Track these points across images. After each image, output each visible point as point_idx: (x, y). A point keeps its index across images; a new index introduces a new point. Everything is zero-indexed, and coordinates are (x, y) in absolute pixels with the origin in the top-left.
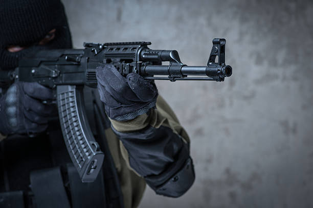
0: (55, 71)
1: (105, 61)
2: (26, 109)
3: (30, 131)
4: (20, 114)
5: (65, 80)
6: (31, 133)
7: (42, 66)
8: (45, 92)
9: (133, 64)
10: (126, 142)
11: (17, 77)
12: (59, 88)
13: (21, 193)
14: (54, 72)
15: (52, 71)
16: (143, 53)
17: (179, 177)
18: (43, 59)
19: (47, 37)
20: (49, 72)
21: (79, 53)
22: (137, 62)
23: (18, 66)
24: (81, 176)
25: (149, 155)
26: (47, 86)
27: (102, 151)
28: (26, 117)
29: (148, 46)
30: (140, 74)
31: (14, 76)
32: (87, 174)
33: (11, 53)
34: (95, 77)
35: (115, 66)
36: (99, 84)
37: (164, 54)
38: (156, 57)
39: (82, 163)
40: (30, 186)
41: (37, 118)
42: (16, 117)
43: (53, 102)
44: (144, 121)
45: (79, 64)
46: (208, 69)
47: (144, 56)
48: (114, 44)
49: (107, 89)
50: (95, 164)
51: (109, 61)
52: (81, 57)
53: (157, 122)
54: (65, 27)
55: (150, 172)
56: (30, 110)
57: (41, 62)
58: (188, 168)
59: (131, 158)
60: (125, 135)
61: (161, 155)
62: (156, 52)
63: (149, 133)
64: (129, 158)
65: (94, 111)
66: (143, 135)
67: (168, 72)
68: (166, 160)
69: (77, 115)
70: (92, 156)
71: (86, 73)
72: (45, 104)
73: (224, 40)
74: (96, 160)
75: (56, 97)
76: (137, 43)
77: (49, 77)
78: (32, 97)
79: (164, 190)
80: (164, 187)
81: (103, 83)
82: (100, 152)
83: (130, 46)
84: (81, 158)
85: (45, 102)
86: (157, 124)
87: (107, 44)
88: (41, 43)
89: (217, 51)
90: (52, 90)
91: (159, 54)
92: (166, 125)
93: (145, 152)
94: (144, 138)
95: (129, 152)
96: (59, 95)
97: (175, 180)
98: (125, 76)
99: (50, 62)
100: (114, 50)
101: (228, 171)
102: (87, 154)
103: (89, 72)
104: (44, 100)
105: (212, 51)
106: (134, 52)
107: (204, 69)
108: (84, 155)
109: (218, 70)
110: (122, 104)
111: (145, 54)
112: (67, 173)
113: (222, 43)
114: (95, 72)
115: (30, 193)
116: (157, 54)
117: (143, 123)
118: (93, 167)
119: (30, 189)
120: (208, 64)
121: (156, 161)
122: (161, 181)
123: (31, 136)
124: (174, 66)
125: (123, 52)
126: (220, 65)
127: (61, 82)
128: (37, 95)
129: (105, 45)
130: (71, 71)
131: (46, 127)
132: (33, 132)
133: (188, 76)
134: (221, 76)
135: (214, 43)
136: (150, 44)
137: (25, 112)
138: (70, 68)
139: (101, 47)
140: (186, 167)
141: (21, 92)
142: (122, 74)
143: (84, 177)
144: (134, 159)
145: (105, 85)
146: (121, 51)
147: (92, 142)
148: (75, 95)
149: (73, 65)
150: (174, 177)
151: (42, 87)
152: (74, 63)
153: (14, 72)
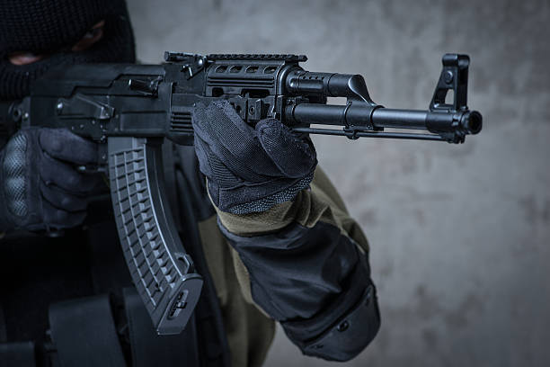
0: (105, 108)
1: (209, 91)
2: (44, 182)
3: (53, 226)
4: (33, 193)
5: (125, 127)
6: (53, 230)
7: (78, 96)
8: (83, 150)
9: (269, 100)
10: (248, 255)
11: (27, 115)
12: (111, 141)
13: (30, 345)
14: (103, 108)
15: (99, 106)
16: (289, 78)
17: (350, 322)
18: (81, 83)
19: (89, 36)
20: (93, 109)
21: (156, 72)
22: (276, 96)
23: (28, 95)
24: (155, 323)
25: (293, 281)
26: (87, 137)
27: (198, 272)
28: (43, 198)
29: (301, 64)
30: (284, 121)
31: (20, 113)
32: (168, 319)
33: (16, 66)
34: (190, 123)
35: (233, 104)
36: (196, 138)
37: (334, 81)
38: (319, 87)
39: (158, 295)
40: (49, 332)
41: (65, 201)
42: (25, 198)
43: (100, 170)
44: (285, 213)
45: (154, 95)
46: (432, 117)
47: (292, 85)
48: (229, 57)
49: (213, 148)
50: (185, 297)
51: (218, 93)
52: (160, 82)
53: (311, 214)
54: (123, 18)
55: (292, 312)
56: (53, 184)
57: (77, 88)
58: (367, 304)
59: (256, 286)
60: (246, 241)
61: (316, 281)
62: (317, 78)
63: (294, 236)
64: (251, 285)
65: (177, 183)
66: (281, 241)
67: (343, 120)
68: (325, 290)
69: (148, 199)
70: (179, 282)
71: (169, 115)
72: (81, 173)
73: (466, 58)
74: (186, 292)
75: (106, 159)
76: (277, 58)
77: (92, 118)
78: (56, 158)
79: (319, 347)
80: (320, 342)
81: (206, 138)
82: (195, 275)
83: (264, 63)
84: (157, 285)
85: (83, 168)
86: (310, 220)
87: (215, 58)
88: (75, 48)
89: (452, 82)
90: (99, 145)
91: (326, 81)
92: (327, 220)
93: (284, 274)
94: (285, 247)
95: (251, 274)
96: (113, 156)
97: (343, 329)
98: (252, 124)
99: (93, 90)
100: (229, 69)
101: (421, 291)
102: (169, 278)
103: (175, 114)
104: (81, 165)
105: (440, 79)
106: (270, 76)
107: (423, 117)
108: (163, 280)
109: (454, 120)
110: (243, 180)
111: (293, 80)
112: (122, 307)
113: (461, 63)
114: (189, 114)
115: (47, 346)
116: (321, 82)
117: (283, 217)
118: (179, 305)
119: (47, 339)
120: (431, 107)
121: (305, 292)
122: (316, 330)
123: (54, 235)
124: (356, 107)
125: (249, 75)
126: (458, 109)
127: (116, 130)
128: (66, 153)
129: (208, 58)
130: (137, 110)
131: (84, 216)
132: (58, 227)
133: (386, 130)
134: (458, 133)
135: (447, 63)
136: (305, 59)
137: (43, 189)
138: (137, 103)
139: (201, 62)
140: (365, 302)
141: (35, 147)
142: (245, 120)
143: (163, 325)
144: (262, 287)
145: (211, 142)
146: (243, 73)
147: (178, 255)
148: (145, 158)
149: (143, 96)
150: (341, 323)
151: (77, 138)
152: (146, 94)
153: (21, 106)
